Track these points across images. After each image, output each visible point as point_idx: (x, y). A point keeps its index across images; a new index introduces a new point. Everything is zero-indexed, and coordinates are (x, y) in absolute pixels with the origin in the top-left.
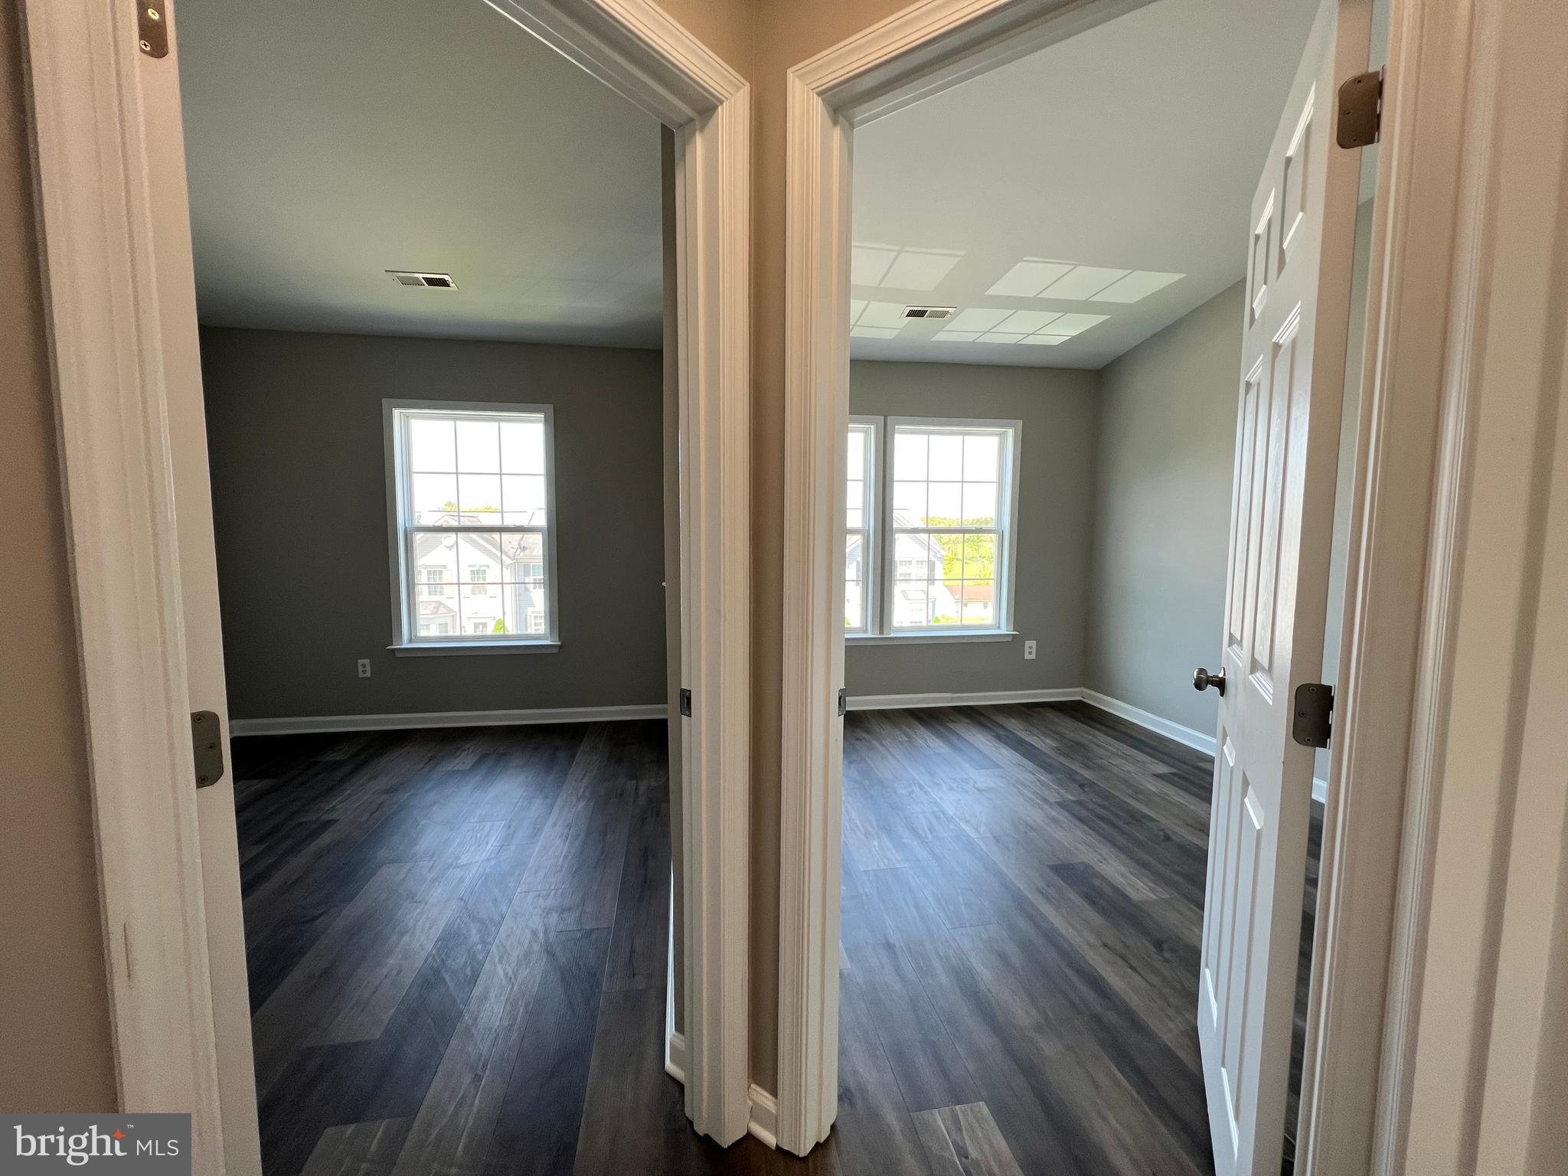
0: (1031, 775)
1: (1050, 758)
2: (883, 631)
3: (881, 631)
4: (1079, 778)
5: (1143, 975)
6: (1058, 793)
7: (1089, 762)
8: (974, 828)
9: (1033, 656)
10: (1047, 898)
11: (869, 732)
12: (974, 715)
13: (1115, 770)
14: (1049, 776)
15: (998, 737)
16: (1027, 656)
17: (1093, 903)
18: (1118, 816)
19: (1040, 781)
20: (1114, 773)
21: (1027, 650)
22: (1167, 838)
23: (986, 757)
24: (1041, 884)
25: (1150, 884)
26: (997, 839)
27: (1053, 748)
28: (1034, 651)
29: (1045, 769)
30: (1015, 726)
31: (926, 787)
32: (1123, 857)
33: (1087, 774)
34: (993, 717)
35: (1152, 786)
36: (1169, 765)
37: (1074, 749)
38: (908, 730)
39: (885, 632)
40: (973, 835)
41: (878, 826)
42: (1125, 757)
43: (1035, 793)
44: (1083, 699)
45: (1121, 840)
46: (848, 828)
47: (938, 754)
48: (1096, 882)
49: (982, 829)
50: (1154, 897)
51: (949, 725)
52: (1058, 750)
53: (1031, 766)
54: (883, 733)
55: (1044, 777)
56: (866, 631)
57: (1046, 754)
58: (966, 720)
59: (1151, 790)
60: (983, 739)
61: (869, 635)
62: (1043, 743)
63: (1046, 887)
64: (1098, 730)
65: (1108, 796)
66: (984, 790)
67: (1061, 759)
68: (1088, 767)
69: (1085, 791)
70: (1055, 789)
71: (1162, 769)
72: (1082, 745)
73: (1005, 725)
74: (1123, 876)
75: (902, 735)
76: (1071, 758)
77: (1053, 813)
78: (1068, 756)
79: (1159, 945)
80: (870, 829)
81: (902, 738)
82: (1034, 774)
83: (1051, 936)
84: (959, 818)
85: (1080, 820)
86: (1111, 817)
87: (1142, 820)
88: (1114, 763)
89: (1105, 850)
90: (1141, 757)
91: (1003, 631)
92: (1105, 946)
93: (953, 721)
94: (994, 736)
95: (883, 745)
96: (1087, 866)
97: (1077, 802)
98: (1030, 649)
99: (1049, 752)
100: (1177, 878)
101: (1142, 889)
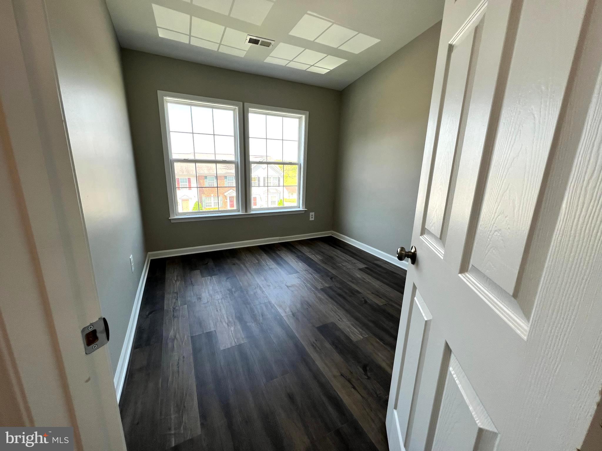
0: (310, 275)
1: (319, 265)
2: (247, 211)
3: (246, 211)
4: (330, 274)
5: (359, 391)
6: (322, 283)
7: (335, 266)
8: (283, 310)
9: (313, 219)
10: (315, 348)
11: (239, 259)
12: (289, 247)
13: (344, 268)
14: (318, 275)
15: (298, 257)
16: (311, 219)
17: (336, 347)
18: (346, 293)
19: (314, 277)
20: (344, 270)
21: (311, 217)
22: (366, 302)
23: (293, 268)
24: (313, 340)
25: (360, 330)
26: (294, 315)
27: (320, 260)
28: (313, 216)
29: (316, 271)
30: (306, 250)
31: (263, 288)
32: (349, 316)
33: (333, 272)
34: (297, 247)
35: (358, 275)
36: (364, 264)
37: (329, 260)
38: (259, 257)
39: (248, 212)
40: (283, 314)
41: (236, 316)
42: (348, 261)
43: (312, 285)
44: (332, 236)
45: (348, 306)
46: (219, 320)
47: (271, 268)
48: (338, 333)
49: (288, 310)
50: (362, 337)
51: (277, 252)
52: (322, 261)
53: (311, 270)
54: (247, 259)
55: (316, 276)
56: (239, 211)
57: (318, 264)
58: (285, 249)
59: (358, 277)
60: (291, 258)
61: (240, 213)
62: (316, 258)
63: (315, 342)
64: (338, 249)
65: (342, 283)
66: (290, 287)
67: (323, 265)
68: (334, 268)
69: (333, 281)
70: (320, 282)
71: (362, 266)
72: (332, 257)
73: (301, 250)
74: (349, 327)
75: (256, 260)
76: (328, 264)
77: (319, 295)
78: (326, 263)
79: (365, 368)
80: (231, 319)
81: (255, 261)
82: (312, 275)
83: (317, 375)
84: (277, 305)
85: (331, 297)
86: (343, 294)
87: (356, 293)
88: (344, 265)
89: (341, 313)
90: (355, 261)
91: (301, 209)
92: (342, 375)
93: (279, 250)
94: (296, 256)
95: (246, 266)
96: (334, 324)
97: (330, 288)
98: (312, 216)
99: (319, 263)
100: (371, 324)
101: (357, 334)
